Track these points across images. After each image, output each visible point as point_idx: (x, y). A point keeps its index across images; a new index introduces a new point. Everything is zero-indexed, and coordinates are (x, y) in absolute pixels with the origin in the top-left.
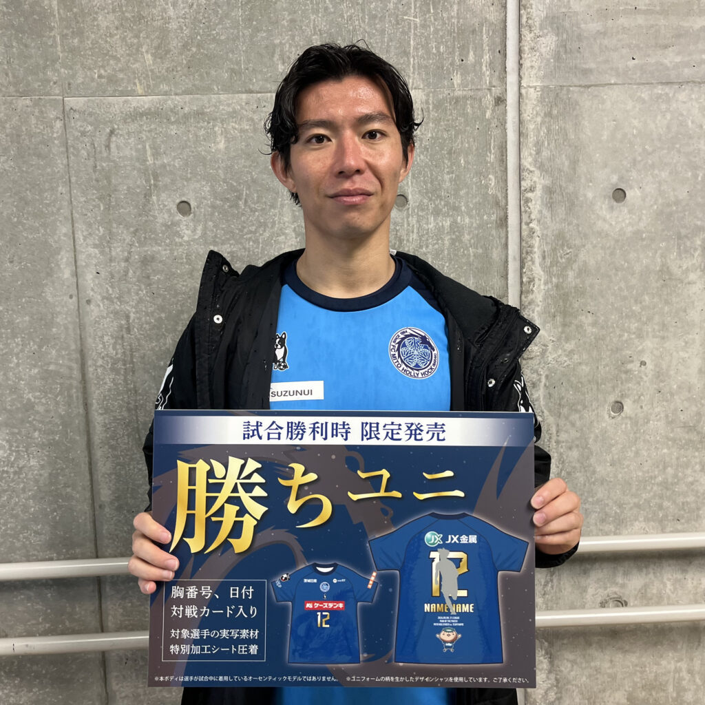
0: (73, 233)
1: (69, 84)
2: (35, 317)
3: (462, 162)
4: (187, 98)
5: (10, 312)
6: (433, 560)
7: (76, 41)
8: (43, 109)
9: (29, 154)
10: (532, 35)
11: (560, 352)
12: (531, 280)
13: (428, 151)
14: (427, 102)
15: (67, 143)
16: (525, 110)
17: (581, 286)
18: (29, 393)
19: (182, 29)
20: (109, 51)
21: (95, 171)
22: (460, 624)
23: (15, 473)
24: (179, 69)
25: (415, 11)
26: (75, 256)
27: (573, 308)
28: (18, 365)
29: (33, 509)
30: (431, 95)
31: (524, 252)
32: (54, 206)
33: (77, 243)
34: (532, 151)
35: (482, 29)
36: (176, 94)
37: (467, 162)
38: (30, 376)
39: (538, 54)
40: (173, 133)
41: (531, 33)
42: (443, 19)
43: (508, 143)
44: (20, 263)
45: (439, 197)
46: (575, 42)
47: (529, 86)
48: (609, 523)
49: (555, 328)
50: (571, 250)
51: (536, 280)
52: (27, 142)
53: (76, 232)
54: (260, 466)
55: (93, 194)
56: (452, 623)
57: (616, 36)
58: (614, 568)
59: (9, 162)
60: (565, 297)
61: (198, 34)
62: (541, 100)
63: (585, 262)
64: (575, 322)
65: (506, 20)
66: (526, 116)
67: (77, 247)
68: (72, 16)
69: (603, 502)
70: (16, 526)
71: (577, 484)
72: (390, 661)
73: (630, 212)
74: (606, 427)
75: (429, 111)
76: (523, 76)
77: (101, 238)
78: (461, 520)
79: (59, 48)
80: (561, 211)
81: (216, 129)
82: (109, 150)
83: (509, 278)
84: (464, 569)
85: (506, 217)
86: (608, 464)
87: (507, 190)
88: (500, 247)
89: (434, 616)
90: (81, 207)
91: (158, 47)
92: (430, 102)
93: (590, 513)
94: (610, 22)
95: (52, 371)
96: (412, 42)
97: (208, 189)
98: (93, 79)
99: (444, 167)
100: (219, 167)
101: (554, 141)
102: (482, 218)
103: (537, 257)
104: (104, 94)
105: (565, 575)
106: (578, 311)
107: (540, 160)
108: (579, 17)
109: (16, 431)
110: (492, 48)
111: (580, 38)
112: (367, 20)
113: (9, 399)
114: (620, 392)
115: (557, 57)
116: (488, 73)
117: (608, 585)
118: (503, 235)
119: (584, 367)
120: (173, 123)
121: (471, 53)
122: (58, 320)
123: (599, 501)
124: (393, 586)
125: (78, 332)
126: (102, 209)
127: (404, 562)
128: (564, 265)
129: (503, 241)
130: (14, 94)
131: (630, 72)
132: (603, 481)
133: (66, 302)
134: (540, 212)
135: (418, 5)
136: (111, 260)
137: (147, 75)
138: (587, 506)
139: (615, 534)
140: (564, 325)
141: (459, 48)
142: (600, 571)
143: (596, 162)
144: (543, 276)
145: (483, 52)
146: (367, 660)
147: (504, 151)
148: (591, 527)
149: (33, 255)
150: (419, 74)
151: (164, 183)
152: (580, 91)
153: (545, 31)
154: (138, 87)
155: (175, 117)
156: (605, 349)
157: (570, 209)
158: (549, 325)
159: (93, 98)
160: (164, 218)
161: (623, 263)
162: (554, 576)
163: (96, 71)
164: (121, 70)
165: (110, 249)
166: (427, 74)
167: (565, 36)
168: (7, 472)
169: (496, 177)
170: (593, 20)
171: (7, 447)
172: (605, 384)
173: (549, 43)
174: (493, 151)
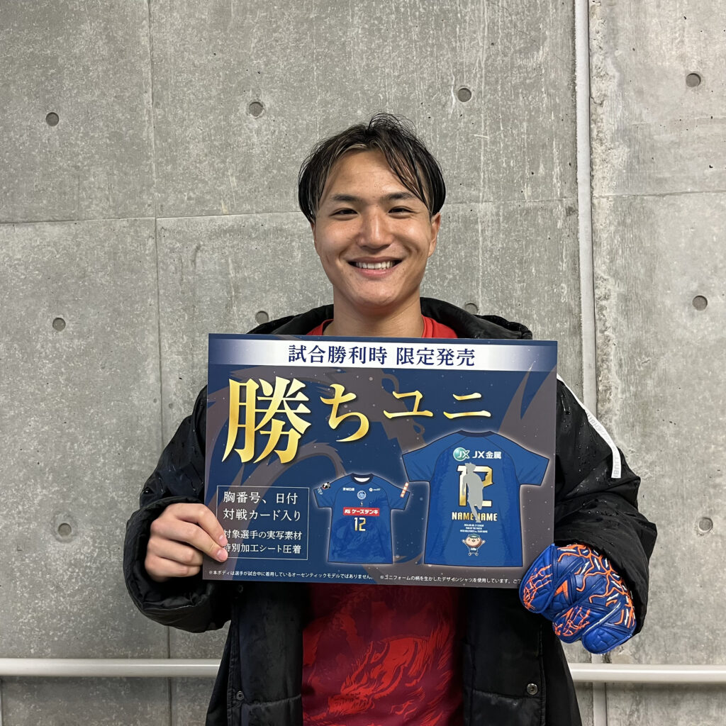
0: (160, 341)
1: (162, 206)
2: (122, 420)
3: (533, 271)
4: (267, 215)
5: (100, 415)
6: (461, 473)
7: (169, 167)
8: (138, 229)
9: (124, 269)
10: (603, 147)
11: (640, 463)
12: (608, 389)
13: (498, 261)
14: (498, 214)
15: (157, 259)
16: (598, 220)
17: (661, 395)
18: (113, 491)
19: (264, 154)
20: (198, 176)
21: (181, 285)
22: (484, 532)
23: (97, 568)
24: (260, 189)
25: (485, 129)
26: (160, 362)
27: (653, 418)
28: (104, 464)
29: (111, 605)
30: (501, 207)
31: (599, 359)
32: (144, 316)
33: (162, 350)
34: (606, 260)
35: (552, 144)
36: (257, 213)
37: (538, 271)
38: (115, 475)
39: (609, 165)
40: (253, 248)
41: (601, 146)
42: (512, 135)
43: (580, 251)
44: (111, 369)
45: (510, 305)
46: (648, 152)
47: (601, 196)
48: (701, 651)
49: (634, 438)
50: (649, 358)
51: (613, 388)
52: (122, 258)
53: (162, 340)
54: (303, 386)
55: (179, 305)
56: (477, 530)
57: (691, 145)
58: (708, 700)
59: (106, 277)
60: (645, 406)
61: (279, 157)
62: (614, 209)
63: (665, 370)
64: (656, 432)
65: (576, 134)
66: (598, 226)
67: (163, 354)
68: (167, 146)
69: (693, 627)
70: (96, 621)
71: (663, 606)
72: (419, 562)
73: (712, 319)
74: (694, 545)
75: (499, 223)
76: (594, 187)
77: (185, 346)
78: (488, 437)
79: (154, 175)
80: (638, 319)
81: (294, 244)
82: (195, 264)
83: (584, 387)
84: (489, 482)
85: (580, 326)
86: (698, 585)
87: (580, 298)
88: (573, 356)
89: (461, 523)
90: (168, 318)
91: (243, 171)
92: (501, 214)
93: (679, 637)
94: (684, 132)
95: (134, 471)
96: (482, 158)
97: (285, 299)
98: (183, 202)
99: (515, 276)
100: (295, 279)
101: (628, 249)
102: (554, 325)
103: (613, 365)
104: (192, 214)
105: (652, 705)
106: (658, 421)
107: (614, 268)
108: (652, 129)
109: (100, 528)
110: (563, 161)
111: (653, 148)
112: (438, 139)
113: (95, 497)
114: (709, 507)
115: (630, 168)
116: (559, 184)
117: (701, 718)
118: (577, 342)
119: (667, 480)
120: (253, 239)
121: (542, 166)
122: (142, 422)
123: (689, 625)
124: (424, 496)
125: (160, 434)
126: (186, 318)
127: (434, 474)
128: (642, 374)
129: (577, 348)
130: (113, 216)
131: (707, 180)
132: (692, 603)
133: (150, 406)
134: (616, 320)
135: (488, 124)
136: (193, 367)
137: (232, 197)
138: (675, 630)
139: (708, 663)
140: (644, 435)
141: (529, 162)
142: (692, 702)
143: (674, 270)
144: (620, 385)
145: (553, 166)
146: (398, 561)
147: (577, 259)
148: (681, 654)
149: (123, 361)
150: (489, 187)
151: (245, 294)
152: (654, 200)
153: (617, 143)
154: (223, 207)
155: (255, 233)
156: (690, 461)
157: (648, 318)
158: (628, 435)
159: (183, 218)
160: (243, 327)
161: (707, 372)
162: (640, 706)
163: (186, 194)
164: (208, 193)
165: (193, 357)
166: (498, 187)
167: (637, 147)
168: (90, 568)
169: (568, 286)
170: (666, 131)
171: (91, 543)
172: (691, 499)
173: (620, 154)
174: (565, 260)
